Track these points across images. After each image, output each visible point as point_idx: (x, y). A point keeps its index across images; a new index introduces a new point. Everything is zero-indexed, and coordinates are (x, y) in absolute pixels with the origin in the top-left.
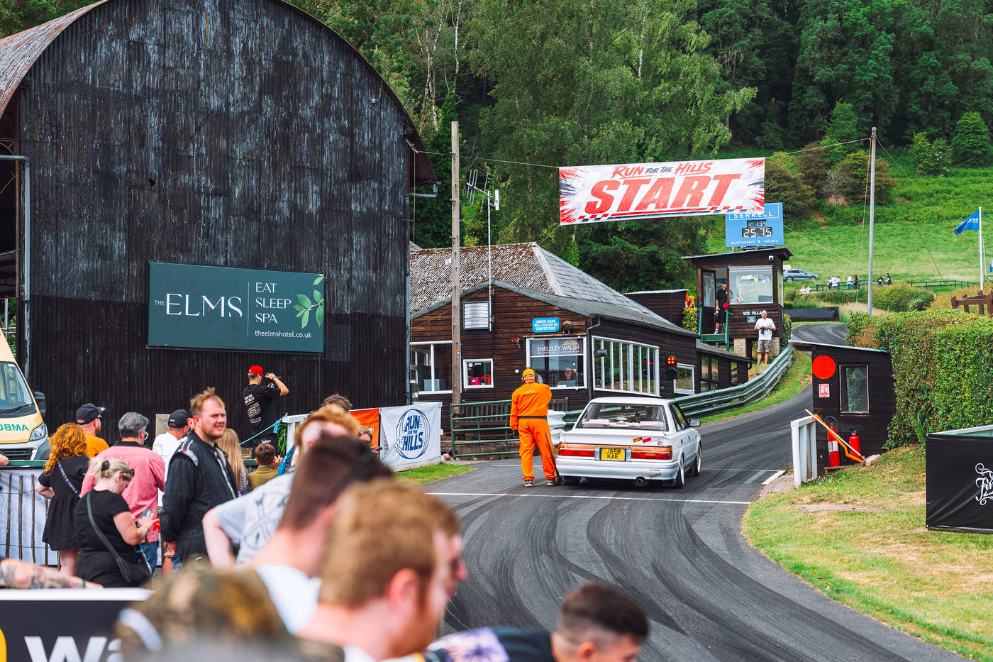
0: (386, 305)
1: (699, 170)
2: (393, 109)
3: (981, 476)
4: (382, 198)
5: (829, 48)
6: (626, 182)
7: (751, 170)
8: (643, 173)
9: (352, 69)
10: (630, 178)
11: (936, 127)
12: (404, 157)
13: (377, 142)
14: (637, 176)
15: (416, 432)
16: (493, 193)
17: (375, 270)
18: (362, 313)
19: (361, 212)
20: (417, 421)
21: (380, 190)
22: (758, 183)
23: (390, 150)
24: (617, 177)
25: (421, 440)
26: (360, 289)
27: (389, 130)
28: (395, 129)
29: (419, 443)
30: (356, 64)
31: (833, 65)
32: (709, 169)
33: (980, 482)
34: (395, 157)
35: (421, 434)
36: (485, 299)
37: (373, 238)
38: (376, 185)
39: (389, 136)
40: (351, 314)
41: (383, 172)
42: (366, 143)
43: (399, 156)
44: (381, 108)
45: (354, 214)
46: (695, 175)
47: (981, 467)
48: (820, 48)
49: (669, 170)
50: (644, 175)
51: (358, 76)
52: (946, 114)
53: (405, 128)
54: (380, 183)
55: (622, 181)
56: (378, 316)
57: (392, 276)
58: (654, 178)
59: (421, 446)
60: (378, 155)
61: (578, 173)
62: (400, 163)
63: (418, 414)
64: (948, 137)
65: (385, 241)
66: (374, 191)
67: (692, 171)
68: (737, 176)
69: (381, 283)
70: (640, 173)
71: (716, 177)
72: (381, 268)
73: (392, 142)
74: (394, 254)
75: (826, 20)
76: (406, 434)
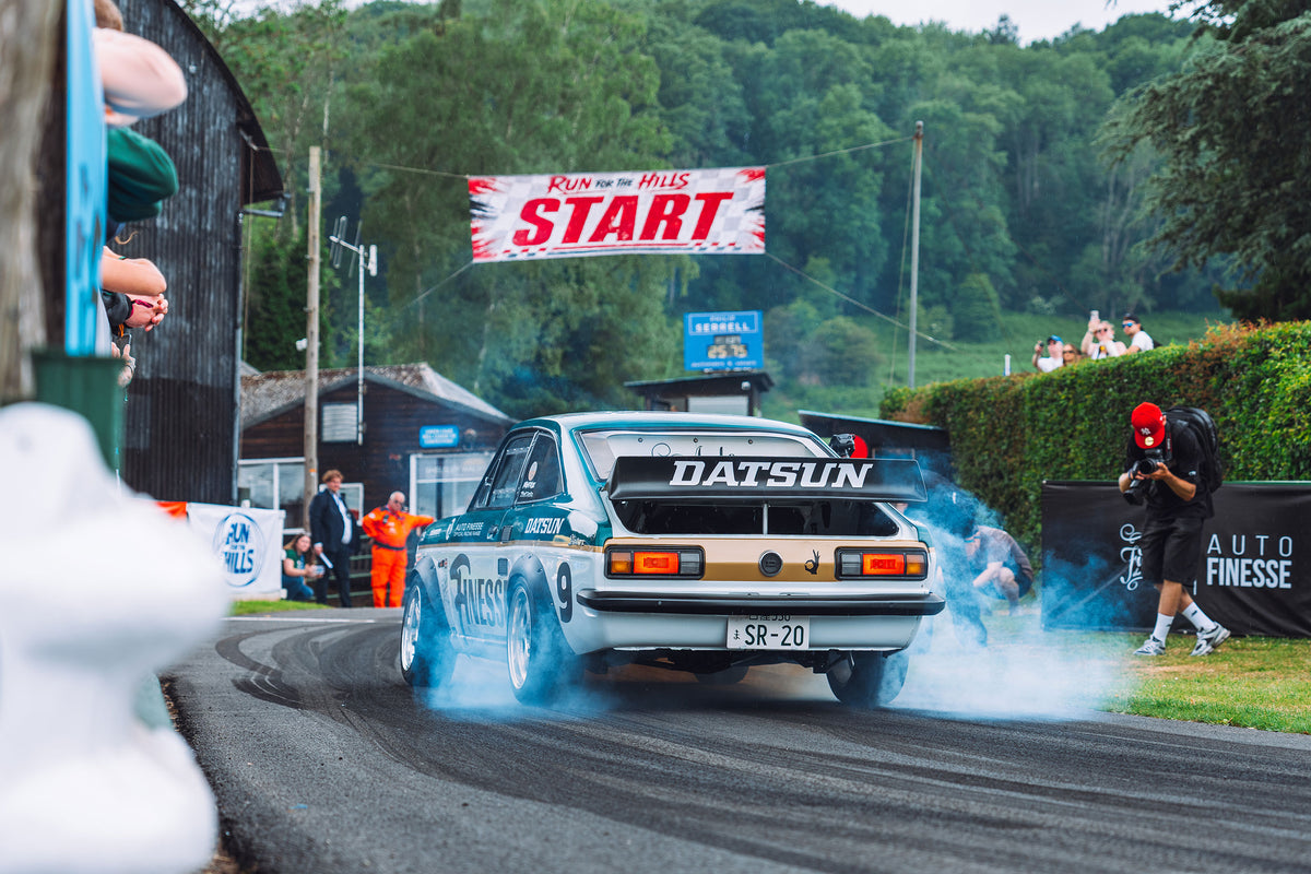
0: (204, 370)
1: (672, 184)
2: (221, 85)
3: (1128, 544)
4: (202, 212)
5: (801, 189)
6: (569, 201)
7: (747, 186)
8: (592, 187)
9: (161, 22)
10: (573, 194)
11: (932, 291)
12: (236, 154)
13: (196, 130)
14: (584, 193)
15: (243, 547)
16: (367, 250)
17: (189, 318)
18: (169, 380)
19: (170, 231)
20: (245, 533)
21: (199, 201)
22: (757, 208)
23: (215, 142)
24: (555, 194)
25: (250, 560)
26: (166, 343)
27: (215, 115)
28: (225, 113)
29: (247, 565)
30: (167, 15)
31: (806, 210)
32: (686, 183)
33: (1127, 554)
34: (223, 154)
35: (251, 551)
36: (354, 400)
37: (187, 269)
38: (194, 193)
39: (214, 123)
40: (152, 379)
41: (205, 175)
42: (180, 131)
43: (229, 153)
44: (204, 81)
45: (159, 232)
46: (667, 191)
47: (1129, 529)
48: (791, 187)
49: (629, 183)
50: (593, 192)
51: (170, 33)
52: (946, 276)
53: (238, 113)
54: (200, 191)
55: (563, 200)
56: (193, 385)
57: (215, 327)
58: (609, 196)
59: (250, 570)
60: (197, 149)
61: (497, 185)
62: (229, 162)
63: (247, 522)
64: (948, 304)
65: (205, 275)
66: (190, 201)
67: (662, 185)
68: (729, 196)
69: (197, 336)
70: (587, 186)
71: (699, 197)
72: (198, 316)
73: (219, 132)
74: (218, 296)
75: (797, 152)
76: (227, 548)
